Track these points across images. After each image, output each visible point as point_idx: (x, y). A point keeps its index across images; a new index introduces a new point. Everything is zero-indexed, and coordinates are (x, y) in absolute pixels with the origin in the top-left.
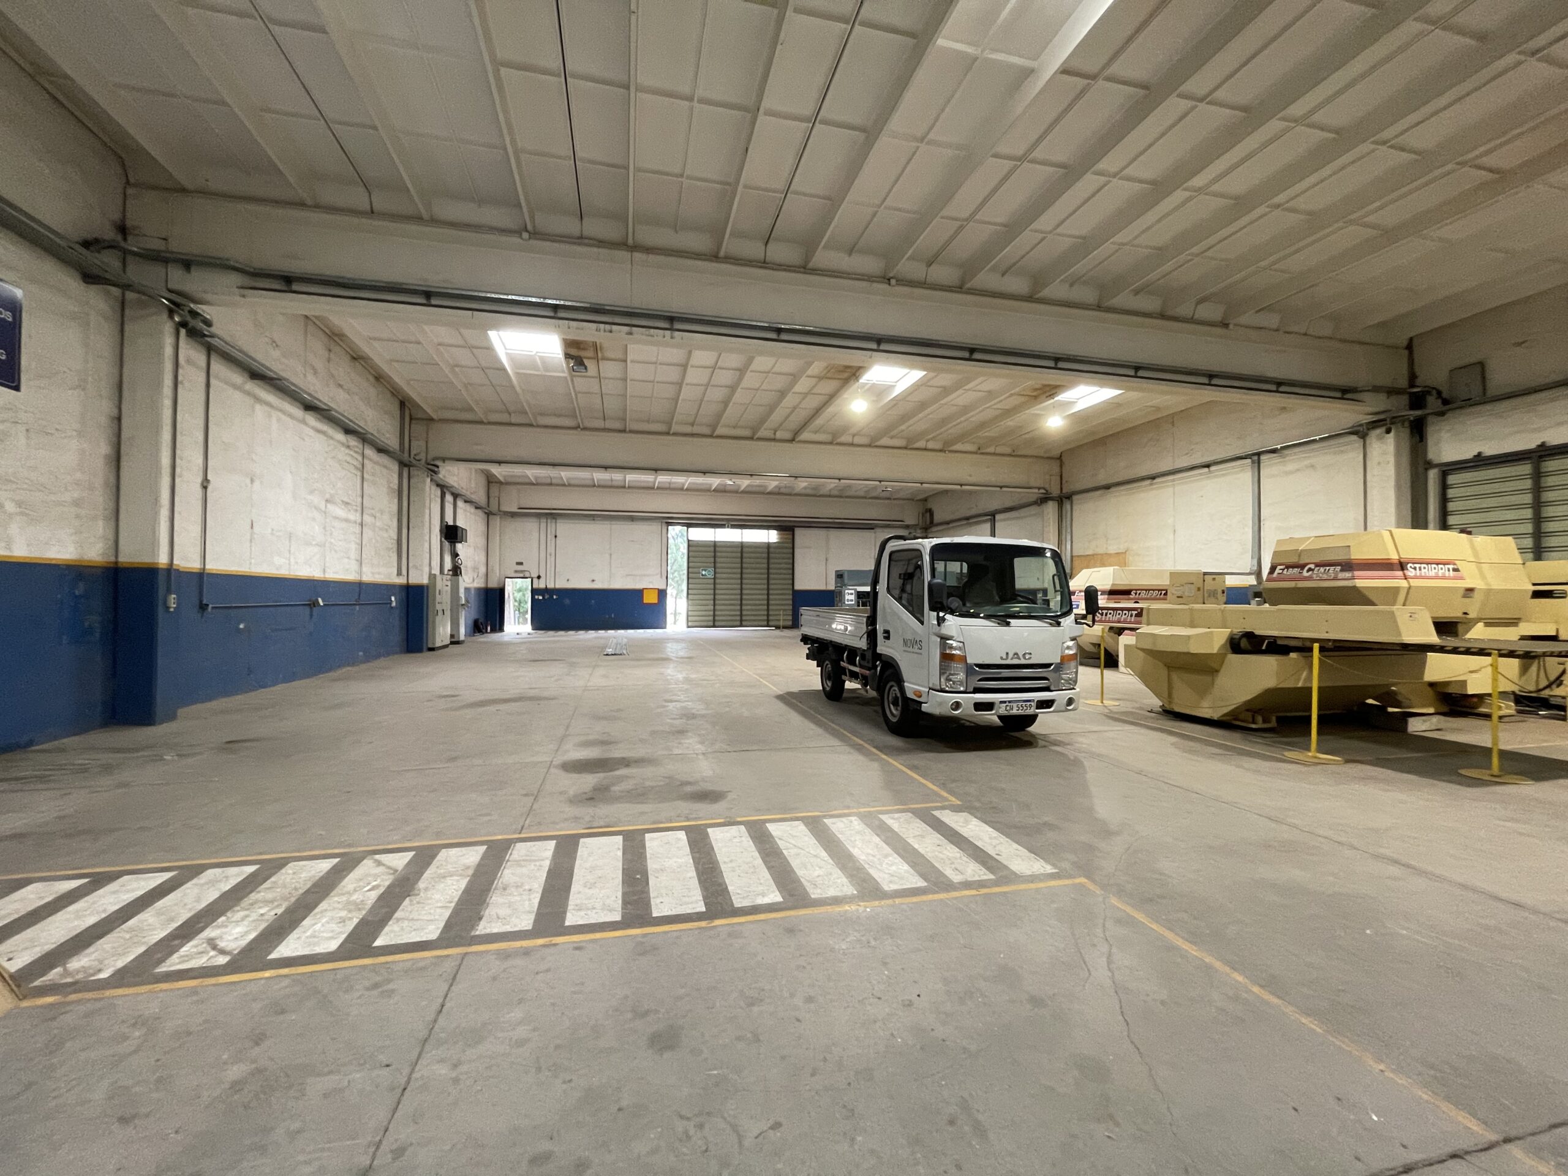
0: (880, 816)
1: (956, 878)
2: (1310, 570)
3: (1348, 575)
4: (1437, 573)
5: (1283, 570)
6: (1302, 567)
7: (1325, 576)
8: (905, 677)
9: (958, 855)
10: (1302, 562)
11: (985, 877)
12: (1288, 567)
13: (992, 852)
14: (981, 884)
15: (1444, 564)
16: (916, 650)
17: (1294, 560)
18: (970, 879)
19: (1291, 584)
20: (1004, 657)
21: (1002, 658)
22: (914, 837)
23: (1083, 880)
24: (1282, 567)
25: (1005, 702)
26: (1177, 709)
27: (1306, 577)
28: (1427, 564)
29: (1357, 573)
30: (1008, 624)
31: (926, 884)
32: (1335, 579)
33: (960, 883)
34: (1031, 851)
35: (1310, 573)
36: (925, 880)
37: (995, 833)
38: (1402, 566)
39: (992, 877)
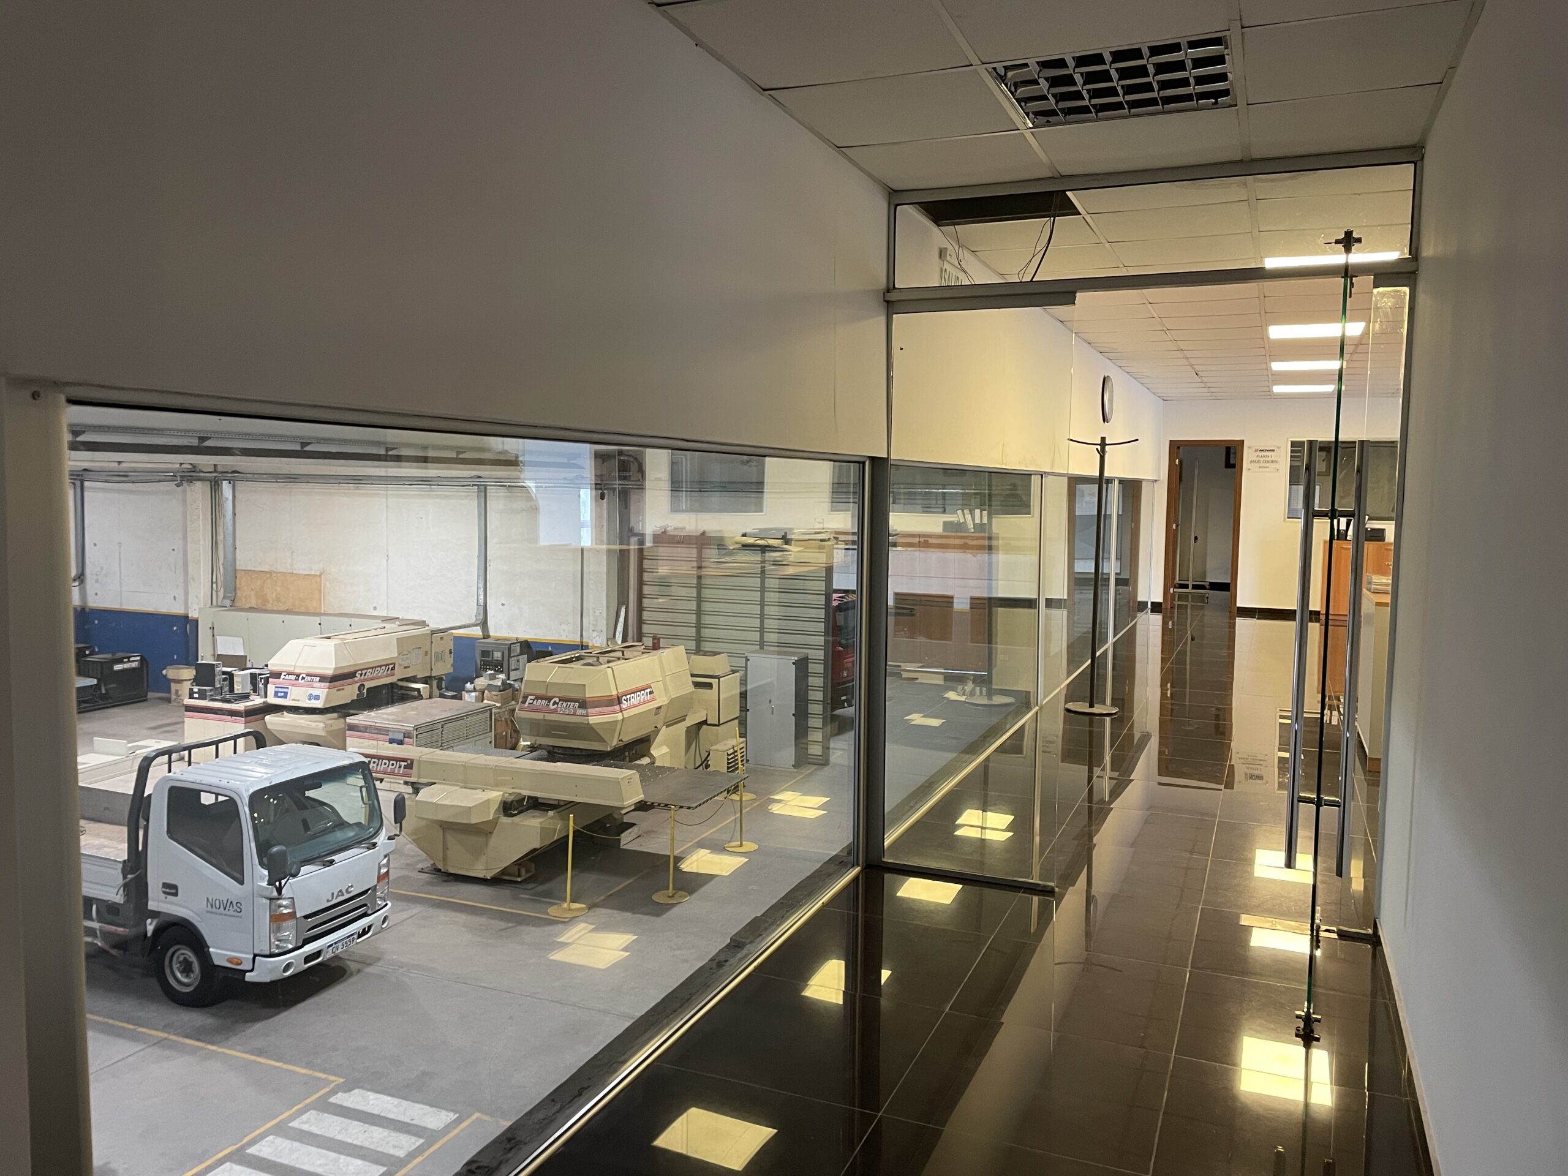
0: (291, 1125)
1: (401, 1154)
2: (555, 703)
3: (580, 711)
4: (640, 700)
5: (534, 700)
6: (549, 699)
7: (567, 712)
8: (208, 939)
9: (385, 1133)
10: (549, 694)
11: (418, 1144)
12: (537, 698)
13: (407, 1120)
14: (419, 1151)
15: (644, 690)
16: (231, 912)
17: (542, 692)
18: (411, 1150)
19: (540, 716)
20: (330, 899)
21: (328, 901)
22: (339, 1132)
23: (477, 1115)
24: (532, 697)
25: (332, 945)
26: (452, 871)
27: (551, 710)
28: (634, 693)
29: (590, 710)
30: (332, 862)
31: (385, 1169)
32: (574, 714)
33: (407, 1156)
34: (431, 1106)
35: (556, 706)
36: (383, 1165)
37: (396, 1101)
38: (619, 700)
39: (422, 1141)
